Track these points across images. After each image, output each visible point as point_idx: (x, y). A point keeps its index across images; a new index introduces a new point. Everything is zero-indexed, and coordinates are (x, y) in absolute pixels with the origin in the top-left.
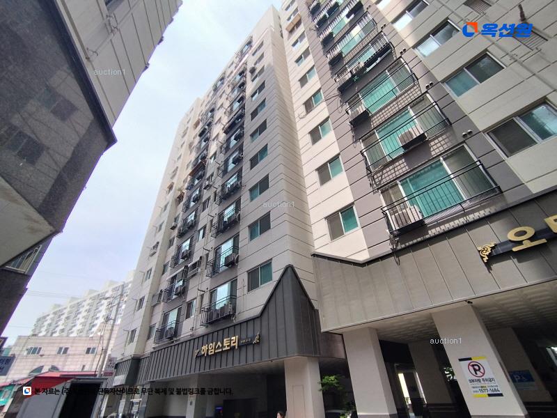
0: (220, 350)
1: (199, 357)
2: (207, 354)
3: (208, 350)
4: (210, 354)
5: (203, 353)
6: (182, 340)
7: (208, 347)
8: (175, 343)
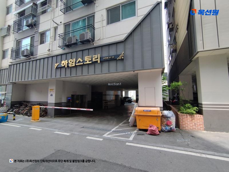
0: (82, 64)
1: (59, 68)
2: (68, 66)
3: (68, 64)
4: (70, 66)
5: (63, 66)
6: (38, 58)
7: (68, 61)
8: (32, 59)
